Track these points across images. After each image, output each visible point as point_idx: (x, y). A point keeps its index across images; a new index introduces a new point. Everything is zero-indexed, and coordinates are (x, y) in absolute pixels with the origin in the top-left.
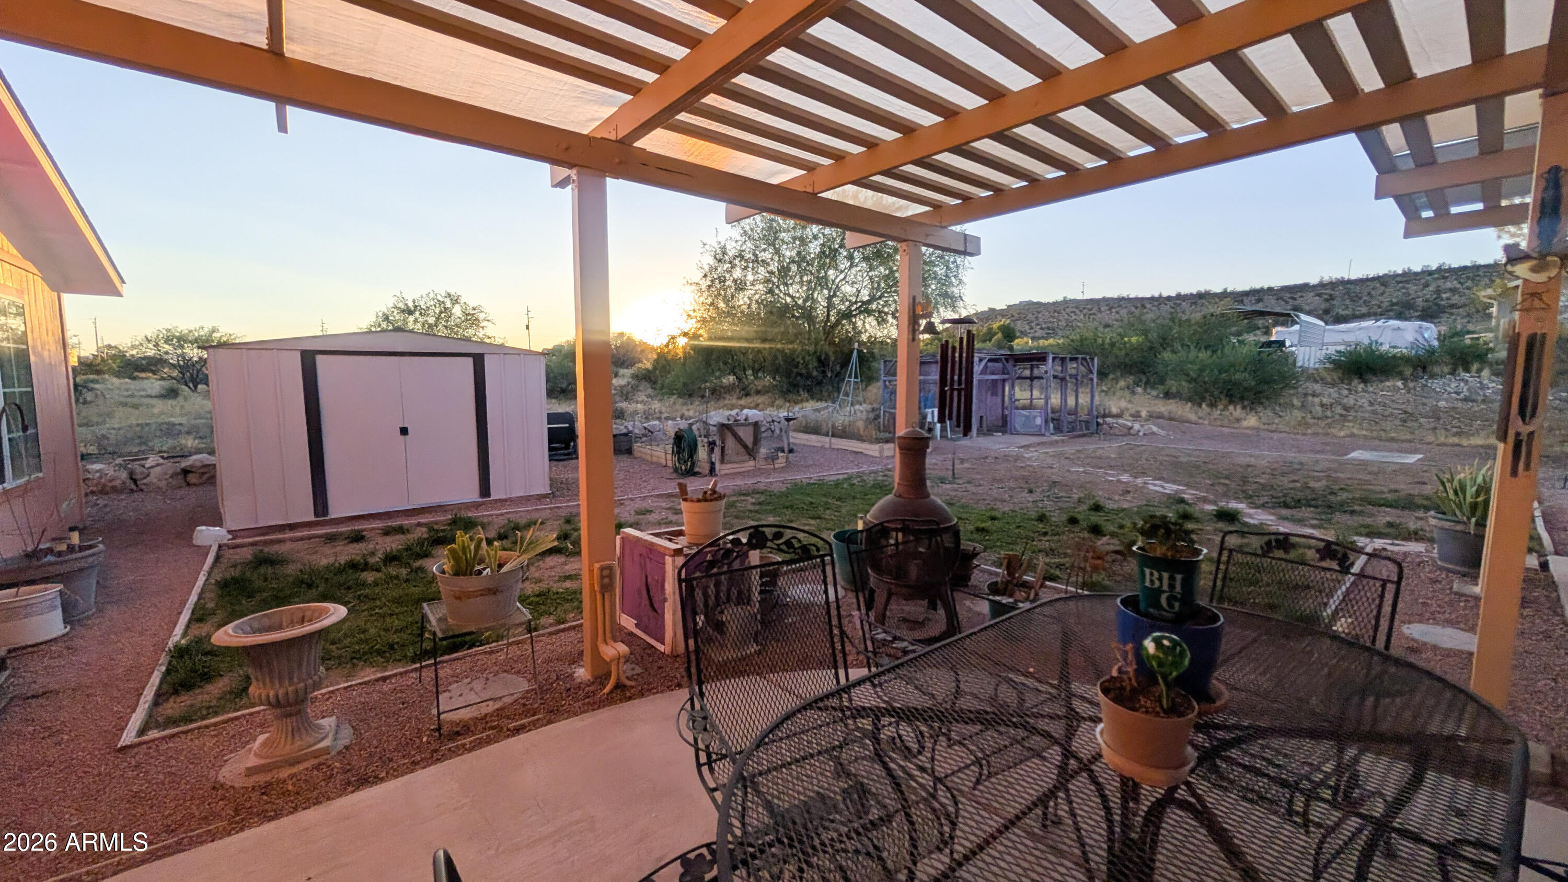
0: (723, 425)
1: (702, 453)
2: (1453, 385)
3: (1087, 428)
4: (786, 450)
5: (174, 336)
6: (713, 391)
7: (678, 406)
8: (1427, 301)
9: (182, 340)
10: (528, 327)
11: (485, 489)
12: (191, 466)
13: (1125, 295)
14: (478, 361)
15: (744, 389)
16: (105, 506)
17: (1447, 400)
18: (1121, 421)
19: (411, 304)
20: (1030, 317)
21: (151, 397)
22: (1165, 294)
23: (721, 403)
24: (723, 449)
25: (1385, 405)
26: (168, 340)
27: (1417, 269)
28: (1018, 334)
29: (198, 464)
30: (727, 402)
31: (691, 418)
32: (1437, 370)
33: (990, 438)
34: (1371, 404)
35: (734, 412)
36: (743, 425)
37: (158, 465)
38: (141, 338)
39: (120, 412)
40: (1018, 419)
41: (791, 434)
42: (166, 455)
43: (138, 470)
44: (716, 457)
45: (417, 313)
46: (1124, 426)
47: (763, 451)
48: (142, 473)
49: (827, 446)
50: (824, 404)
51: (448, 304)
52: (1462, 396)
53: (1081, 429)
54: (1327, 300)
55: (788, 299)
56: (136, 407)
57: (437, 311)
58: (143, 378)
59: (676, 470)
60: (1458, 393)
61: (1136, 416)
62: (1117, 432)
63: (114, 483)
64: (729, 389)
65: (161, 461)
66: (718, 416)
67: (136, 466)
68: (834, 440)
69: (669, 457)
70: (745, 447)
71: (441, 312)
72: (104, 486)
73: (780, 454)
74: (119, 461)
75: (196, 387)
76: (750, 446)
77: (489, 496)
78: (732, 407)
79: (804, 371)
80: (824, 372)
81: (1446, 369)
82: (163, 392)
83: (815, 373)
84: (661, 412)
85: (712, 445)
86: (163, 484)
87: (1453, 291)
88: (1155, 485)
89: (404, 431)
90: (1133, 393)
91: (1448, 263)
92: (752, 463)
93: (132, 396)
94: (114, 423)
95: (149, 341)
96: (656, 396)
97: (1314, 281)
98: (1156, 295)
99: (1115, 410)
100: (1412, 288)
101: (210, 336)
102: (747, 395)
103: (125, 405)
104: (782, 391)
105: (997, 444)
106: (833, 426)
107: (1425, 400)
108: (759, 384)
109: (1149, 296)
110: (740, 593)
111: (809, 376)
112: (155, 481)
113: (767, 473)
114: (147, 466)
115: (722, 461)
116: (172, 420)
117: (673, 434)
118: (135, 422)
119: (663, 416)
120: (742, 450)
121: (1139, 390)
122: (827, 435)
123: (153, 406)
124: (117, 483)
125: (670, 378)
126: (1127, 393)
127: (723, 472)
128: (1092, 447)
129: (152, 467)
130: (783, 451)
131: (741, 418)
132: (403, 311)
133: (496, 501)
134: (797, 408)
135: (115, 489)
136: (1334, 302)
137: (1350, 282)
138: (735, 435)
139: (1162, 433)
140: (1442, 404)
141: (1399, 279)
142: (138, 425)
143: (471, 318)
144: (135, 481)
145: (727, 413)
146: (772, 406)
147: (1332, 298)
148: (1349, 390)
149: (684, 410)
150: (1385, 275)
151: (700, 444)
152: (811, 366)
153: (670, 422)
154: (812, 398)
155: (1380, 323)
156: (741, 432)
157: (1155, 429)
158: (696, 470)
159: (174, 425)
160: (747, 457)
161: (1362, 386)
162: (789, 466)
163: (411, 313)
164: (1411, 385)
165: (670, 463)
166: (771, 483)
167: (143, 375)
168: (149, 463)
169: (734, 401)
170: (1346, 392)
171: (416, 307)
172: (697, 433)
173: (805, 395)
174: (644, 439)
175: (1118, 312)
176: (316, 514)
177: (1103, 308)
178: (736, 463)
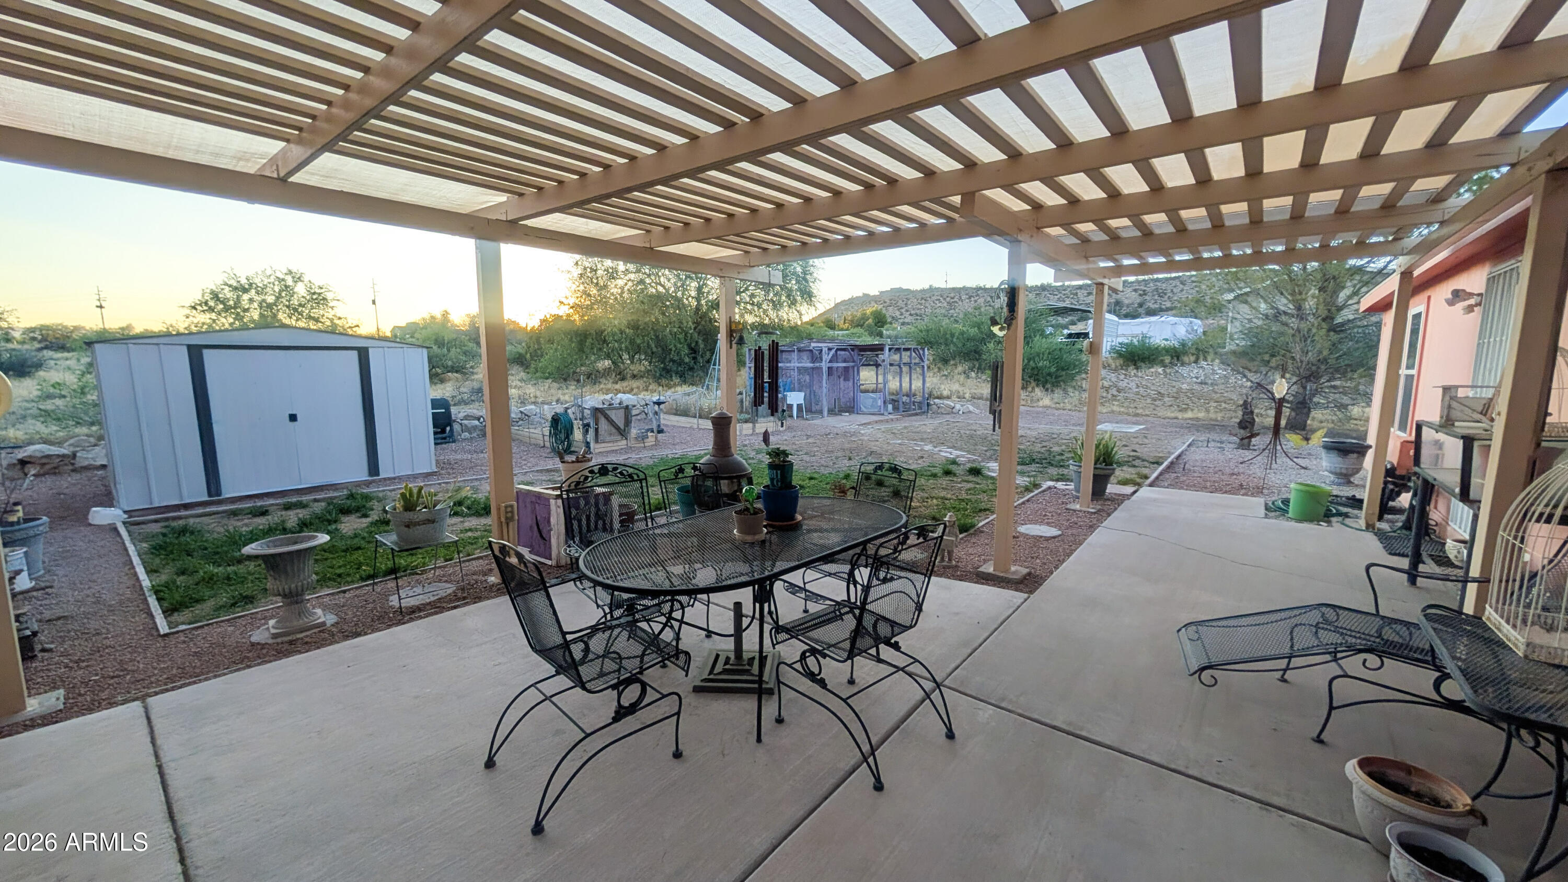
0: (597, 409)
1: (578, 435)
2: (1196, 371)
3: (920, 408)
4: (655, 430)
6: (589, 376)
7: (553, 391)
10: (374, 302)
11: (374, 468)
12: (30, 457)
13: (982, 285)
14: (363, 355)
15: (620, 374)
17: (1189, 384)
18: (946, 402)
19: (244, 281)
20: (900, 303)
23: (597, 387)
24: (597, 430)
25: (1147, 387)
28: (889, 320)
29: (38, 455)
30: (602, 386)
31: (567, 402)
32: (1186, 359)
33: (839, 417)
34: (1138, 387)
35: (608, 397)
36: (615, 409)
40: (865, 401)
41: (662, 416)
44: (591, 436)
45: (253, 291)
46: (948, 406)
47: (634, 432)
49: (695, 426)
50: (694, 388)
51: (290, 282)
52: (1199, 380)
53: (914, 409)
54: (1140, 295)
55: (660, 289)
57: (277, 289)
59: (554, 450)
60: (1197, 378)
61: (961, 397)
62: (943, 410)
64: (606, 373)
66: (594, 399)
68: (701, 421)
69: (547, 438)
70: (617, 428)
71: (280, 291)
73: (650, 434)
76: (622, 427)
77: (378, 474)
78: (608, 391)
79: (676, 358)
80: (694, 358)
81: (1193, 358)
83: (687, 360)
84: (536, 397)
85: (586, 427)
88: (946, 452)
89: (293, 418)
90: (968, 377)
92: (624, 442)
96: (530, 380)
99: (945, 393)
102: (623, 379)
104: (655, 377)
105: (844, 422)
106: (701, 409)
107: (1174, 383)
108: (636, 368)
110: (604, 524)
111: (680, 363)
113: (639, 450)
115: (597, 441)
117: (550, 419)
119: (540, 400)
120: (614, 430)
121: (973, 374)
122: (695, 417)
125: (543, 363)
126: (962, 377)
127: (597, 451)
128: (917, 424)
130: (652, 431)
131: (616, 402)
132: (236, 289)
133: (385, 479)
134: (669, 393)
136: (1147, 297)
138: (607, 418)
139: (977, 411)
140: (1185, 386)
143: (318, 298)
145: (602, 397)
146: (647, 390)
147: (1145, 293)
148: (1125, 375)
149: (560, 394)
151: (575, 427)
152: (683, 353)
153: (546, 407)
154: (685, 382)
155: (1163, 319)
156: (613, 415)
157: (971, 408)
158: (572, 449)
160: (619, 437)
161: (1135, 371)
162: (657, 444)
163: (245, 291)
164: (1168, 371)
165: (548, 444)
166: (640, 458)
169: (610, 386)
170: (1122, 377)
171: (251, 285)
172: (572, 416)
173: (676, 380)
174: (521, 422)
175: (976, 301)
176: (210, 495)
177: (964, 297)
178: (609, 442)
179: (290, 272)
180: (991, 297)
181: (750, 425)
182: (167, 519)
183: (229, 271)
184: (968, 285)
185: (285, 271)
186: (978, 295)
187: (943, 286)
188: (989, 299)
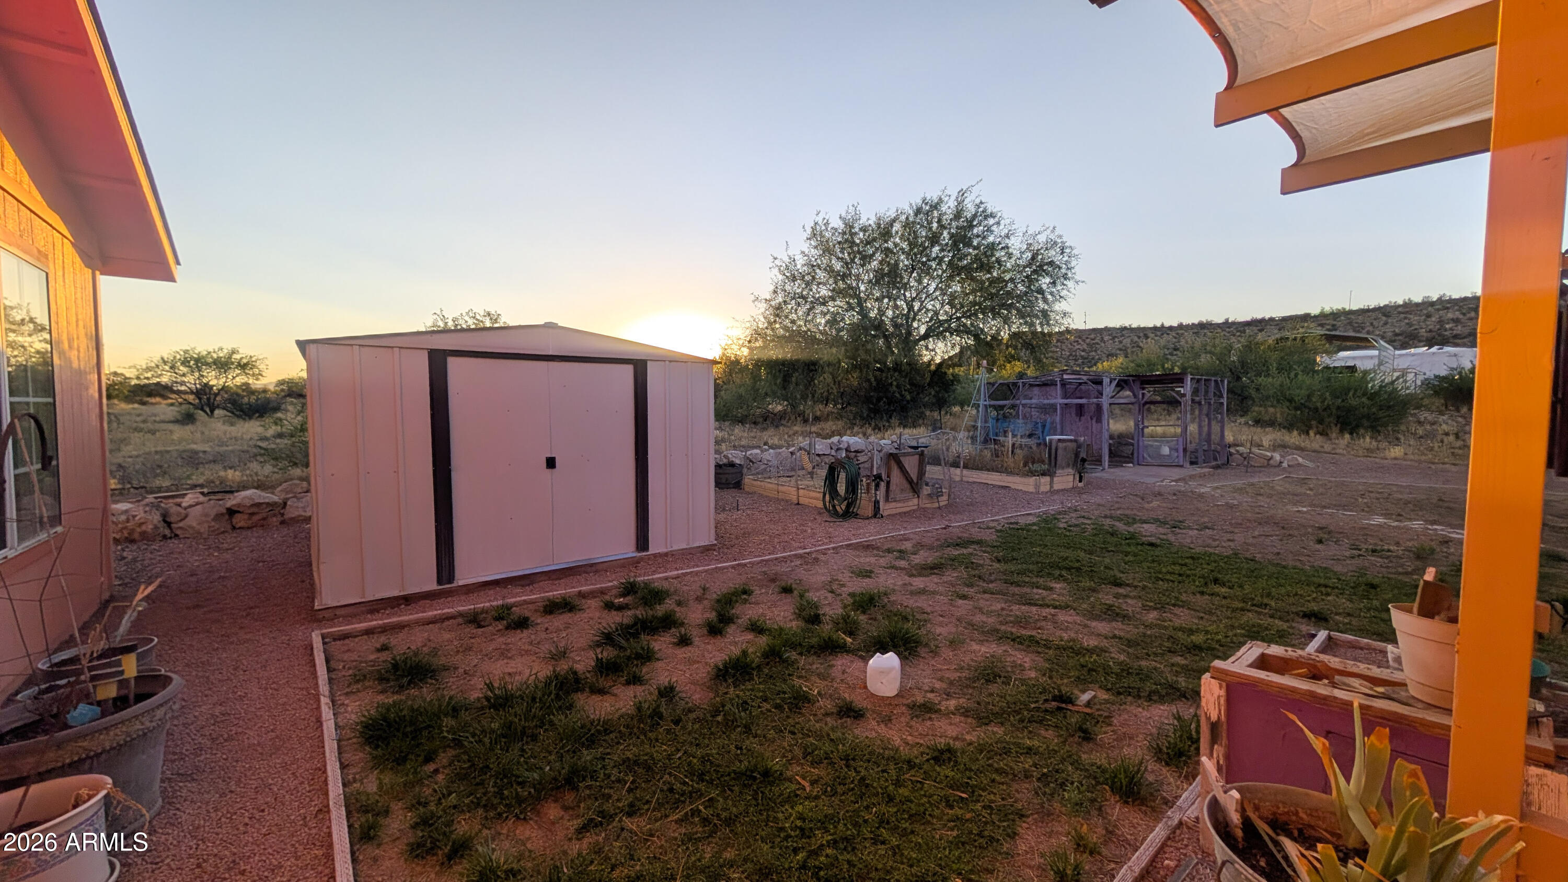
0: (890, 454)
5: (191, 358)
8: (1431, 331)
9: (198, 363)
11: (642, 541)
12: (239, 505)
13: (1127, 325)
16: (135, 560)
18: (1255, 451)
21: (163, 422)
22: (1167, 324)
26: (185, 362)
27: (1418, 299)
29: (248, 503)
33: (1125, 469)
36: (910, 453)
37: (197, 504)
38: (156, 359)
39: (136, 438)
42: (206, 490)
43: (174, 509)
44: (881, 494)
46: (1262, 456)
47: (927, 487)
48: (179, 514)
49: (958, 479)
53: (1211, 460)
56: (153, 432)
58: (152, 404)
63: (144, 528)
65: (202, 498)
67: (169, 505)
69: (817, 495)
70: (910, 481)
72: (132, 531)
74: (150, 498)
75: (212, 411)
76: (915, 481)
77: (648, 549)
82: (179, 418)
85: (878, 478)
86: (204, 529)
87: (1456, 321)
89: (551, 463)
91: (1448, 294)
92: (915, 501)
93: (144, 421)
94: (128, 450)
95: (165, 362)
97: (1315, 311)
98: (1159, 325)
100: (1414, 319)
101: (230, 358)
103: (140, 430)
109: (1151, 325)
112: (194, 524)
114: (184, 505)
115: (887, 499)
116: (194, 446)
118: (153, 449)
120: (907, 486)
122: (956, 466)
123: (171, 432)
124: (149, 528)
127: (887, 513)
129: (191, 506)
133: (655, 555)
135: (144, 535)
137: (1351, 312)
138: (901, 467)
139: (1312, 464)
141: (1400, 309)
142: (156, 452)
144: (169, 524)
147: (1334, 327)
150: (1386, 306)
156: (906, 461)
157: (1300, 459)
159: (196, 452)
160: (911, 494)
162: (951, 505)
167: (153, 400)
168: (186, 502)
175: (1121, 342)
176: (439, 582)
177: (1106, 338)
178: (899, 501)
179: (489, 314)
180: (1139, 337)
181: (1048, 479)
182: (384, 630)
183: (438, 312)
184: (1111, 325)
185: (482, 313)
186: (1123, 335)
187: (1081, 327)
188: (1136, 339)
